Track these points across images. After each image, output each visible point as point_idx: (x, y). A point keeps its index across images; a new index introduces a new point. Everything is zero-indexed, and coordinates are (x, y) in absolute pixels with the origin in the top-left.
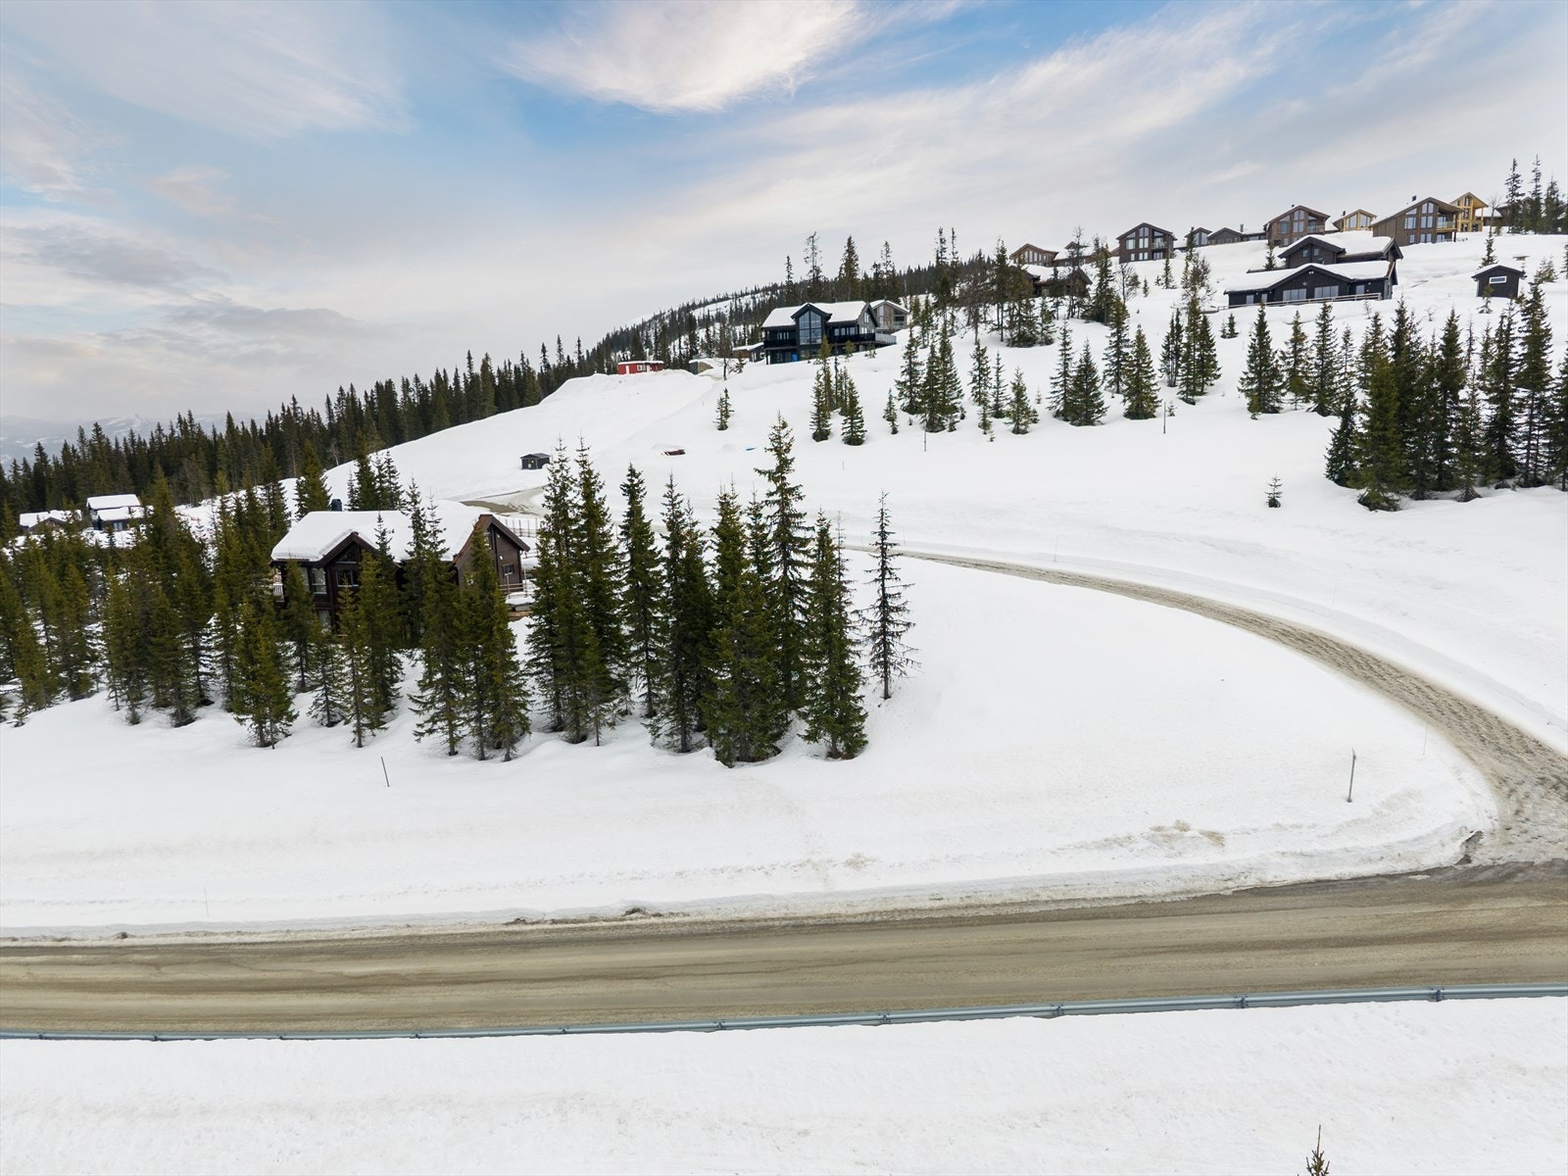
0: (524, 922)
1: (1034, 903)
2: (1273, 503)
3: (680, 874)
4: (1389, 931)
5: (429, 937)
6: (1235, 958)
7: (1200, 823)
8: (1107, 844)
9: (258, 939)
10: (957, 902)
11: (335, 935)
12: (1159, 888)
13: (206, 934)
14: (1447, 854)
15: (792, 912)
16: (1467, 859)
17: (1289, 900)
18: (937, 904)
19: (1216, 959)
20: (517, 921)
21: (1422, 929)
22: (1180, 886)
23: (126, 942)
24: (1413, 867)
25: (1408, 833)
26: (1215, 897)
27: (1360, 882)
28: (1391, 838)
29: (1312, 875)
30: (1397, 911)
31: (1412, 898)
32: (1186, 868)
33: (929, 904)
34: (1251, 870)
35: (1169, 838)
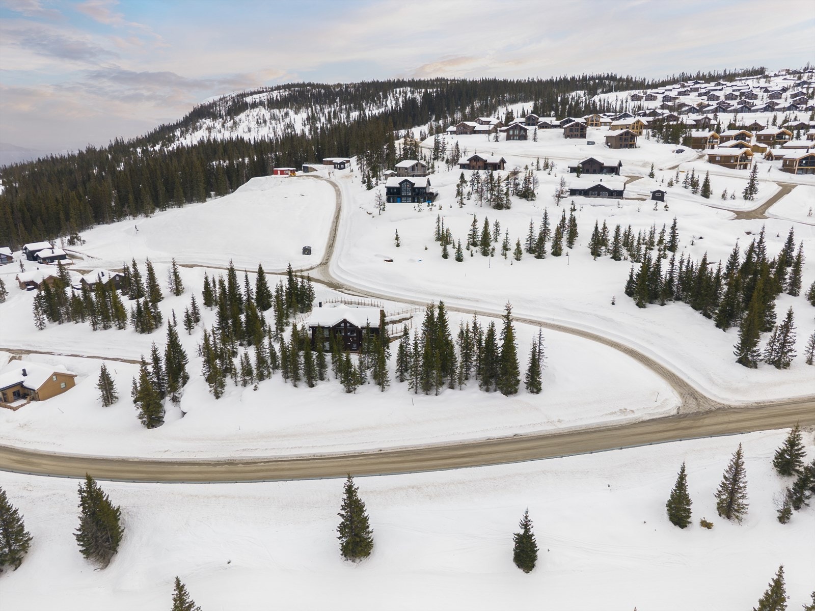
0: (490, 439)
1: (600, 427)
2: (613, 304)
3: (521, 426)
4: (668, 429)
5: (468, 444)
6: (645, 436)
7: (629, 408)
8: (612, 414)
9: (422, 448)
10: (584, 428)
11: (443, 446)
12: (624, 422)
13: (406, 448)
14: (674, 412)
15: (551, 433)
16: (678, 413)
17: (648, 424)
18: (581, 429)
19: (641, 436)
20: (488, 439)
21: (674, 428)
22: (628, 422)
23: (382, 452)
24: (669, 415)
25: (668, 409)
26: (635, 424)
27: (660, 419)
28: (665, 409)
29: (651, 418)
30: (669, 424)
31: (671, 422)
32: (629, 418)
33: (579, 429)
34: (640, 418)
35: (624, 412)
